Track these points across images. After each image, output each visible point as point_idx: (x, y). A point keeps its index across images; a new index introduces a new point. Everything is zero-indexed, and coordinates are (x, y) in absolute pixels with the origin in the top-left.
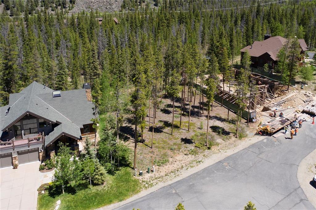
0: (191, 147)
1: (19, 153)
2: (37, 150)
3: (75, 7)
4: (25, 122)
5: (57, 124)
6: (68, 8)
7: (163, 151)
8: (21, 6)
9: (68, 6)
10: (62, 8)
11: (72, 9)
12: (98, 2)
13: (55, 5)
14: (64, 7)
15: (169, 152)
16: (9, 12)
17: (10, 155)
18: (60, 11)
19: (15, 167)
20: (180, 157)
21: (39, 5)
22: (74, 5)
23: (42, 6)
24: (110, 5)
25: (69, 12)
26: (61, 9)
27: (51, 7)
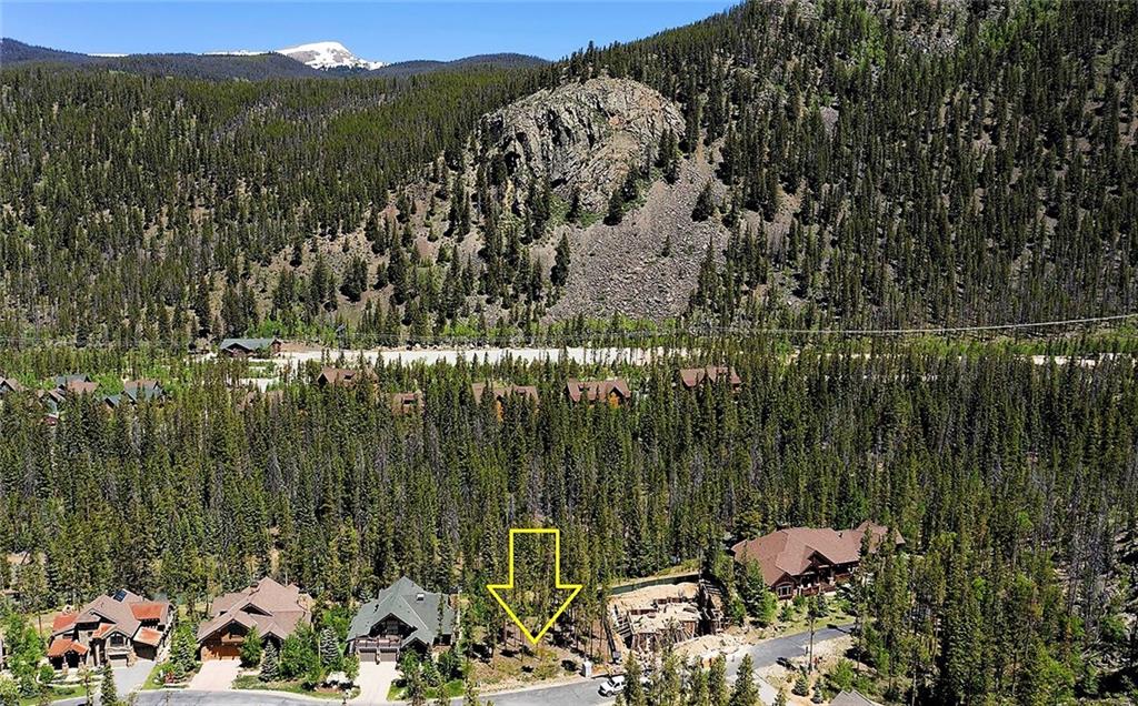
0: (529, 675)
1: (382, 651)
2: (395, 651)
3: (564, 295)
4: (388, 623)
5: (414, 629)
6: (544, 301)
7: (501, 673)
8: (430, 290)
9: (547, 291)
10: (528, 298)
11: (554, 303)
12: (628, 281)
13: (511, 292)
14: (537, 298)
15: (506, 676)
16: (402, 309)
17: (375, 651)
18: (522, 309)
19: (378, 663)
20: (512, 681)
21: (473, 289)
22: (563, 290)
23: (480, 293)
24: (661, 292)
25: (545, 314)
26: (526, 302)
27: (502, 295)
